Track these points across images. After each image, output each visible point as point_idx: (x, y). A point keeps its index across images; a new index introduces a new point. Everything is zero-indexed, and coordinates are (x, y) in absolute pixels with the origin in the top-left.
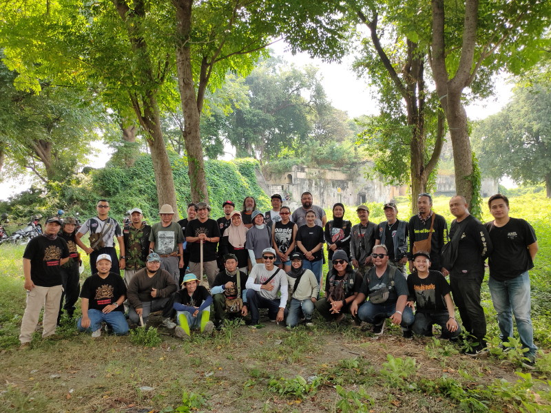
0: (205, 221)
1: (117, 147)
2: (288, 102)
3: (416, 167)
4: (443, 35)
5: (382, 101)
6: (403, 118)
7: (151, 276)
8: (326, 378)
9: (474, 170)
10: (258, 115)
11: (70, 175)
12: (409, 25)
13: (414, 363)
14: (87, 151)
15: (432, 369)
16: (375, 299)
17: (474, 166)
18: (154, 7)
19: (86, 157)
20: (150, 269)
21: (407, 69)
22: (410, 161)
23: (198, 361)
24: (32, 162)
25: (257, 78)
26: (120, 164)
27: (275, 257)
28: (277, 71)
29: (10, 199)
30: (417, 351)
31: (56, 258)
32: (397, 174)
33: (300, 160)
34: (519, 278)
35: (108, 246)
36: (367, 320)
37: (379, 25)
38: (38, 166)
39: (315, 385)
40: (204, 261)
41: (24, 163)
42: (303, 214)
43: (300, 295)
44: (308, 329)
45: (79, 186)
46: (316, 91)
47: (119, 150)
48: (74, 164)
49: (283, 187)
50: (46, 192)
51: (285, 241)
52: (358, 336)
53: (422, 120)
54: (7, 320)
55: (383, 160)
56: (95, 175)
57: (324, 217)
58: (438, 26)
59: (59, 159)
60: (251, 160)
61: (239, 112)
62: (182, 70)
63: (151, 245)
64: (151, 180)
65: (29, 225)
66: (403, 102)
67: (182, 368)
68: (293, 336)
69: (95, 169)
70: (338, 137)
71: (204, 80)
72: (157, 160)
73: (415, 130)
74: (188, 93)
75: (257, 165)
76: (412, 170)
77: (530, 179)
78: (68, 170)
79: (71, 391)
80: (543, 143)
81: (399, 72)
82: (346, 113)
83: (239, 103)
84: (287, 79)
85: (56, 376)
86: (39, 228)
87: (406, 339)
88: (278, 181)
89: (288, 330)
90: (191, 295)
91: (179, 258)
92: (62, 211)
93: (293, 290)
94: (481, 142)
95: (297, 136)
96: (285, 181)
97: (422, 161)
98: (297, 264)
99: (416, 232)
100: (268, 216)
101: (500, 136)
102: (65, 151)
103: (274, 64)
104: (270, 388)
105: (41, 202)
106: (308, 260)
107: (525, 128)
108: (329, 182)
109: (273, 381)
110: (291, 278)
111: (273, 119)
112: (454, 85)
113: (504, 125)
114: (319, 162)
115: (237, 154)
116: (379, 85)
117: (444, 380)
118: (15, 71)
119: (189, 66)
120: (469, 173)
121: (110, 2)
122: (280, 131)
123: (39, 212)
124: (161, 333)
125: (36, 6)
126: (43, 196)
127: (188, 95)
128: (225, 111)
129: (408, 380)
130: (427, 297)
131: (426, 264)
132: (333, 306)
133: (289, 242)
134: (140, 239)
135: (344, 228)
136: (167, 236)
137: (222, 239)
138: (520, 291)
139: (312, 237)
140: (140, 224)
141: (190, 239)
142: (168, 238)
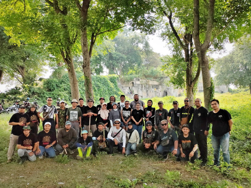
0: (91, 107)
1: (55, 69)
2: (133, 49)
4: (198, 25)
5: (174, 51)
6: (183, 59)
7: (67, 131)
8: (140, 180)
9: (212, 85)
10: (119, 55)
11: (33, 81)
13: (180, 173)
14: (41, 70)
15: (187, 176)
16: (163, 144)
17: (212, 83)
18: (71, 10)
19: (41, 73)
20: (67, 128)
21: (185, 37)
22: (186, 78)
23: (84, 171)
24: (16, 75)
25: (119, 38)
26: (56, 77)
27: (120, 123)
28: (128, 35)
29: (6, 92)
30: (181, 167)
32: (180, 84)
33: (137, 76)
34: (224, 136)
35: (51, 118)
36: (160, 153)
37: (173, 17)
38: (19, 77)
39: (135, 183)
40: (91, 125)
41: (13, 76)
42: (135, 104)
43: (131, 141)
44: (135, 156)
45: (37, 87)
46: (145, 44)
48: (35, 76)
49: (129, 88)
50: (22, 89)
51: (127, 116)
52: (156, 160)
53: (191, 60)
54: (2, 150)
55: (174, 78)
56: (44, 82)
57: (144, 105)
58: (196, 21)
59: (29, 74)
60: (115, 76)
61: (110, 54)
62: (83, 38)
63: (67, 117)
65: (14, 104)
66: (183, 52)
67: (78, 174)
68: (128, 159)
69: (45, 79)
70: (155, 65)
71: (93, 43)
73: (188, 64)
75: (118, 78)
76: (187, 82)
77: (243, 85)
78: (32, 79)
79: (28, 184)
80: (248, 69)
81: (181, 38)
82: (159, 54)
83: (110, 49)
84: (132, 39)
85: (23, 176)
87: (178, 162)
88: (127, 85)
89: (126, 157)
90: (85, 140)
91: (79, 122)
92: (29, 98)
93: (128, 138)
94: (220, 68)
95: (137, 64)
96: (131, 85)
97: (191, 78)
98: (131, 127)
99: (183, 114)
100: (119, 105)
101: (229, 66)
102: (31, 70)
103: (127, 32)
104: (115, 184)
105: (20, 94)
106: (136, 125)
107: (240, 63)
108: (151, 86)
109: (116, 181)
110: (127, 133)
111: (126, 57)
112: (202, 48)
113: (231, 61)
114: (146, 76)
115: (109, 73)
116: (172, 44)
117: (191, 181)
118: (9, 36)
119: (86, 37)
120: (209, 86)
121: (52, 7)
122: (129, 62)
123: (19, 98)
124: (70, 157)
125: (19, 8)
126: (21, 91)
127: (85, 50)
128: (104, 53)
129: (176, 181)
130: (187, 146)
131: (187, 131)
132: (146, 145)
133: (129, 117)
134: (64, 114)
135: (152, 111)
136: (74, 113)
137: (98, 115)
138: (224, 141)
139: (138, 114)
140: (64, 107)
141: (85, 115)
142: (75, 114)
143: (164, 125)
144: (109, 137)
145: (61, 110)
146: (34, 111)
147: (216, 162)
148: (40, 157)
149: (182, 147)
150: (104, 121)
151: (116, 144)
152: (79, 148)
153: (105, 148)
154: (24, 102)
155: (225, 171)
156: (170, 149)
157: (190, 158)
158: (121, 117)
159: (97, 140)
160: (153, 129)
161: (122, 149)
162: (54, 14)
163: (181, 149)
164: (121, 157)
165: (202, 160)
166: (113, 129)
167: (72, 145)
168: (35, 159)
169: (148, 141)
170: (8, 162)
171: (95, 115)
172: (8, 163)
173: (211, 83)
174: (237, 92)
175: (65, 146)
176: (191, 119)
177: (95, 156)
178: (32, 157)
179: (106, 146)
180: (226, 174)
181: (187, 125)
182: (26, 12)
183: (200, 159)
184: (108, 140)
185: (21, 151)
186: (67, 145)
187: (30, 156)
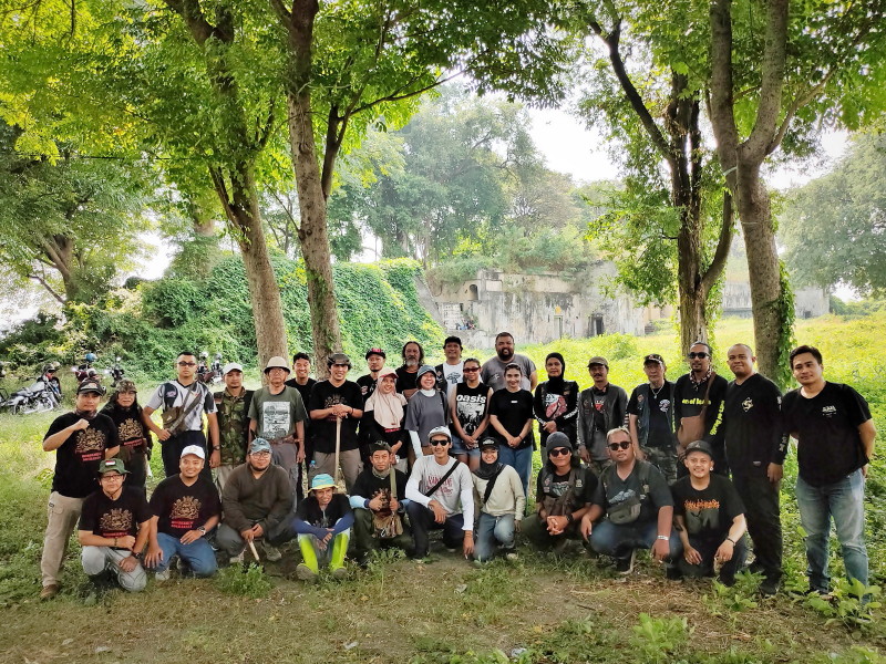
0: (340, 384)
1: (181, 243)
2: (470, 162)
3: (687, 277)
4: (729, 69)
5: (629, 165)
6: (665, 194)
7: (257, 476)
8: (541, 652)
9: (783, 291)
10: (419, 185)
11: (105, 292)
12: (673, 52)
13: (685, 625)
14: (132, 249)
15: (713, 634)
16: (616, 516)
17: (783, 284)
18: (248, 21)
19: (130, 258)
20: (256, 465)
21: (672, 111)
22: (677, 266)
23: (331, 623)
24: (40, 269)
25: (418, 123)
26: (188, 273)
27: (449, 440)
28: (452, 110)
29: (4, 332)
30: (688, 602)
31: (97, 448)
32: (656, 289)
33: (490, 260)
34: (844, 482)
35: (193, 428)
36: (605, 551)
37: (624, 38)
38: (49, 275)
40: (341, 450)
41: (27, 273)
42: (499, 370)
43: (495, 507)
44: (509, 563)
45: (119, 311)
46: (517, 143)
47: (185, 248)
48: (110, 272)
49: (461, 307)
50: (65, 321)
51: (474, 416)
52: (592, 577)
53: (696, 198)
54: (14, 550)
55: (632, 266)
56: (146, 291)
57: (533, 373)
58: (721, 54)
59: (85, 263)
60: (409, 262)
61: (387, 181)
62: (297, 130)
63: (252, 426)
64: (241, 300)
65: (39, 380)
66: (665, 167)
67: (307, 633)
68: (485, 577)
69: (146, 281)
70: (556, 220)
71: (333, 145)
72: (254, 276)
73: (685, 214)
74: (307, 168)
75: (418, 270)
76: (680, 282)
78: (100, 282)
81: (657, 117)
82: (568, 178)
83: (387, 165)
84: (468, 124)
86: (56, 385)
87: (672, 583)
88: (453, 295)
89: (476, 566)
90: (323, 508)
91: (298, 444)
92: (92, 355)
93: (482, 499)
94: (799, 225)
95: (486, 218)
96: (466, 297)
97: (697, 266)
98: (491, 457)
99: (685, 401)
101: (831, 214)
102: (94, 250)
103: (447, 99)
105: (57, 338)
106: (510, 448)
107: (874, 201)
108: (540, 296)
109: (454, 658)
110: (479, 479)
111: (444, 191)
112: (747, 153)
113: (838, 195)
114: (523, 263)
115: (383, 252)
116: (624, 139)
117: (733, 654)
118: (16, 126)
119: (309, 123)
120: (775, 296)
121: (177, 16)
122: (457, 211)
123: (53, 356)
124: (268, 572)
125: (52, 19)
126: (59, 327)
127: (308, 171)
128: (363, 180)
129: (675, 654)
130: (706, 520)
131: (706, 465)
132: (550, 523)
133: (480, 418)
134: (241, 415)
135: (566, 393)
136: (278, 409)
137: (364, 413)
138: (845, 502)
139: (514, 408)
140: (239, 390)
141: (318, 413)
142: (280, 413)
143: (620, 448)
144: (413, 492)
145: (229, 398)
146: (129, 404)
147: (818, 580)
148: (158, 576)
149: (687, 528)
150: (390, 437)
151: (440, 518)
152: (302, 539)
153: (398, 536)
154: (74, 369)
155: (855, 611)
156: (644, 535)
157: (716, 567)
158: (452, 417)
159: (367, 509)
160: (574, 462)
161: (463, 539)
162: (186, 41)
163: (684, 535)
164: (459, 568)
165: (763, 574)
166: (426, 466)
167: (276, 526)
168: (144, 583)
169: (558, 507)
170: (43, 595)
171: (357, 412)
172: (44, 600)
173: (781, 283)
174: (864, 312)
175: (249, 533)
176: (718, 423)
177: (365, 567)
178: (131, 574)
179: (400, 531)
180: (859, 625)
181: (703, 443)
182: (78, 36)
183: (753, 568)
184: (407, 507)
185: (91, 554)
186: (259, 529)
187: (124, 571)
